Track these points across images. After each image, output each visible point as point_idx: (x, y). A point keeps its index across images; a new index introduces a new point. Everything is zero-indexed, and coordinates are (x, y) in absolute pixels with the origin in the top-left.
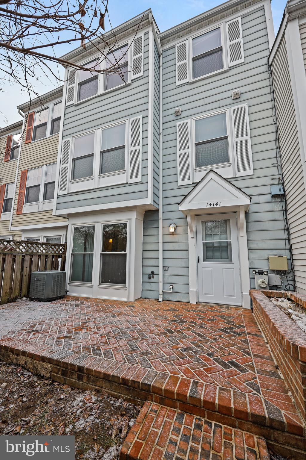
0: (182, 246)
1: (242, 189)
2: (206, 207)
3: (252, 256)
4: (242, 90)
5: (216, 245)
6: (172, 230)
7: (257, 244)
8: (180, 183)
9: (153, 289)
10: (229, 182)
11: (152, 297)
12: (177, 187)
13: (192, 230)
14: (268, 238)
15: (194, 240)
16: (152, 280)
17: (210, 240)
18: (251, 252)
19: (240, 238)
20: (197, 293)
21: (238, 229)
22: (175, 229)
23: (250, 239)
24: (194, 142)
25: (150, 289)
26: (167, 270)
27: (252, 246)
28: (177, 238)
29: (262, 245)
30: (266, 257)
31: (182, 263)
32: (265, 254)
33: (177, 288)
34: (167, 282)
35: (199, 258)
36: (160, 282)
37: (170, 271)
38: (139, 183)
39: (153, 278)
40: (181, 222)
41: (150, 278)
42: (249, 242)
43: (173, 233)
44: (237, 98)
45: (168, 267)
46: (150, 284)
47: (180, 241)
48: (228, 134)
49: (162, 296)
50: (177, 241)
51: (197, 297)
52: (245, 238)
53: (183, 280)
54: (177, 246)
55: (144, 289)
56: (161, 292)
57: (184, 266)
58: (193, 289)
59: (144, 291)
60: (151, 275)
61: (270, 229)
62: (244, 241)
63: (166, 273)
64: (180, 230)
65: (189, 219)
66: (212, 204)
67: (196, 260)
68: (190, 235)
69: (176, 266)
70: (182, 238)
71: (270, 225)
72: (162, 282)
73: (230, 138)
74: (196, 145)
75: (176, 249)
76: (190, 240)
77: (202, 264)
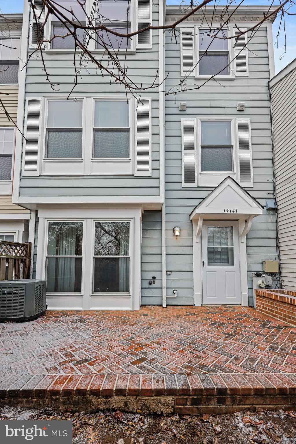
0: (187, 250)
1: (256, 200)
2: (223, 213)
3: (250, 260)
4: (246, 104)
6: (177, 233)
7: (254, 250)
8: (185, 185)
9: (154, 295)
10: (246, 191)
11: (154, 304)
12: (182, 189)
13: (197, 235)
14: (263, 245)
15: (199, 245)
16: (153, 286)
17: (211, 245)
18: (249, 257)
19: (241, 244)
20: (201, 296)
21: (240, 236)
23: (249, 245)
24: (200, 144)
25: (150, 295)
26: (170, 275)
27: (251, 252)
28: (181, 242)
29: (257, 251)
30: (261, 261)
31: (187, 267)
32: (260, 259)
33: (182, 292)
34: (170, 287)
35: (203, 262)
36: (163, 287)
37: (173, 276)
38: (149, 177)
39: (155, 283)
40: (186, 226)
41: (150, 284)
42: (248, 248)
43: (178, 237)
44: (241, 110)
45: (171, 272)
46: (151, 290)
47: (184, 245)
48: (233, 144)
49: (165, 302)
50: (181, 245)
51: (202, 300)
52: (245, 244)
53: (187, 284)
54: (180, 250)
55: (143, 295)
56: (164, 298)
57: (189, 270)
58: (197, 292)
59: (144, 299)
60: (152, 281)
61: (264, 237)
62: (243, 247)
63: (169, 277)
64: (185, 234)
66: (229, 210)
67: (200, 264)
68: (195, 239)
69: (180, 270)
70: (187, 242)
71: (264, 234)
72: (165, 288)
73: (234, 147)
74: (202, 147)
75: (179, 253)
76: (195, 244)
77: (207, 268)
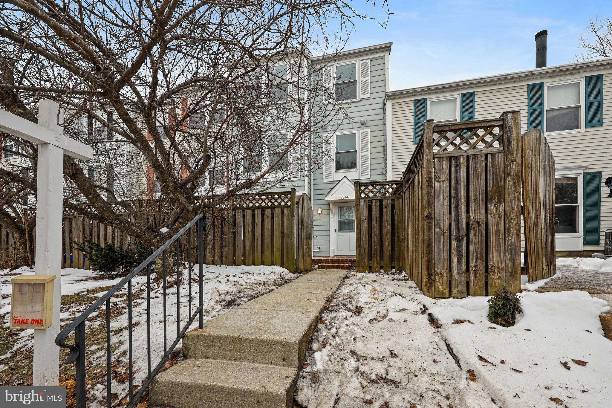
0: (326, 222)
2: (341, 199)
4: (369, 118)
5: (346, 222)
6: (319, 212)
8: (325, 180)
12: (323, 183)
13: (332, 212)
15: (334, 219)
17: (342, 219)
20: (334, 251)
22: (321, 212)
24: (335, 152)
28: (322, 217)
31: (325, 233)
33: (322, 249)
34: (316, 245)
35: (336, 229)
37: (318, 238)
40: (325, 207)
43: (320, 214)
44: (364, 124)
45: (317, 236)
47: (325, 219)
48: (357, 149)
50: (323, 219)
51: (334, 253)
53: (326, 243)
54: (322, 223)
57: (327, 235)
58: (332, 248)
63: (315, 239)
64: (324, 212)
65: (331, 205)
66: (344, 197)
67: (334, 231)
68: (331, 215)
69: (322, 235)
70: (326, 217)
73: (358, 152)
74: (336, 154)
76: (331, 218)
77: (338, 233)
